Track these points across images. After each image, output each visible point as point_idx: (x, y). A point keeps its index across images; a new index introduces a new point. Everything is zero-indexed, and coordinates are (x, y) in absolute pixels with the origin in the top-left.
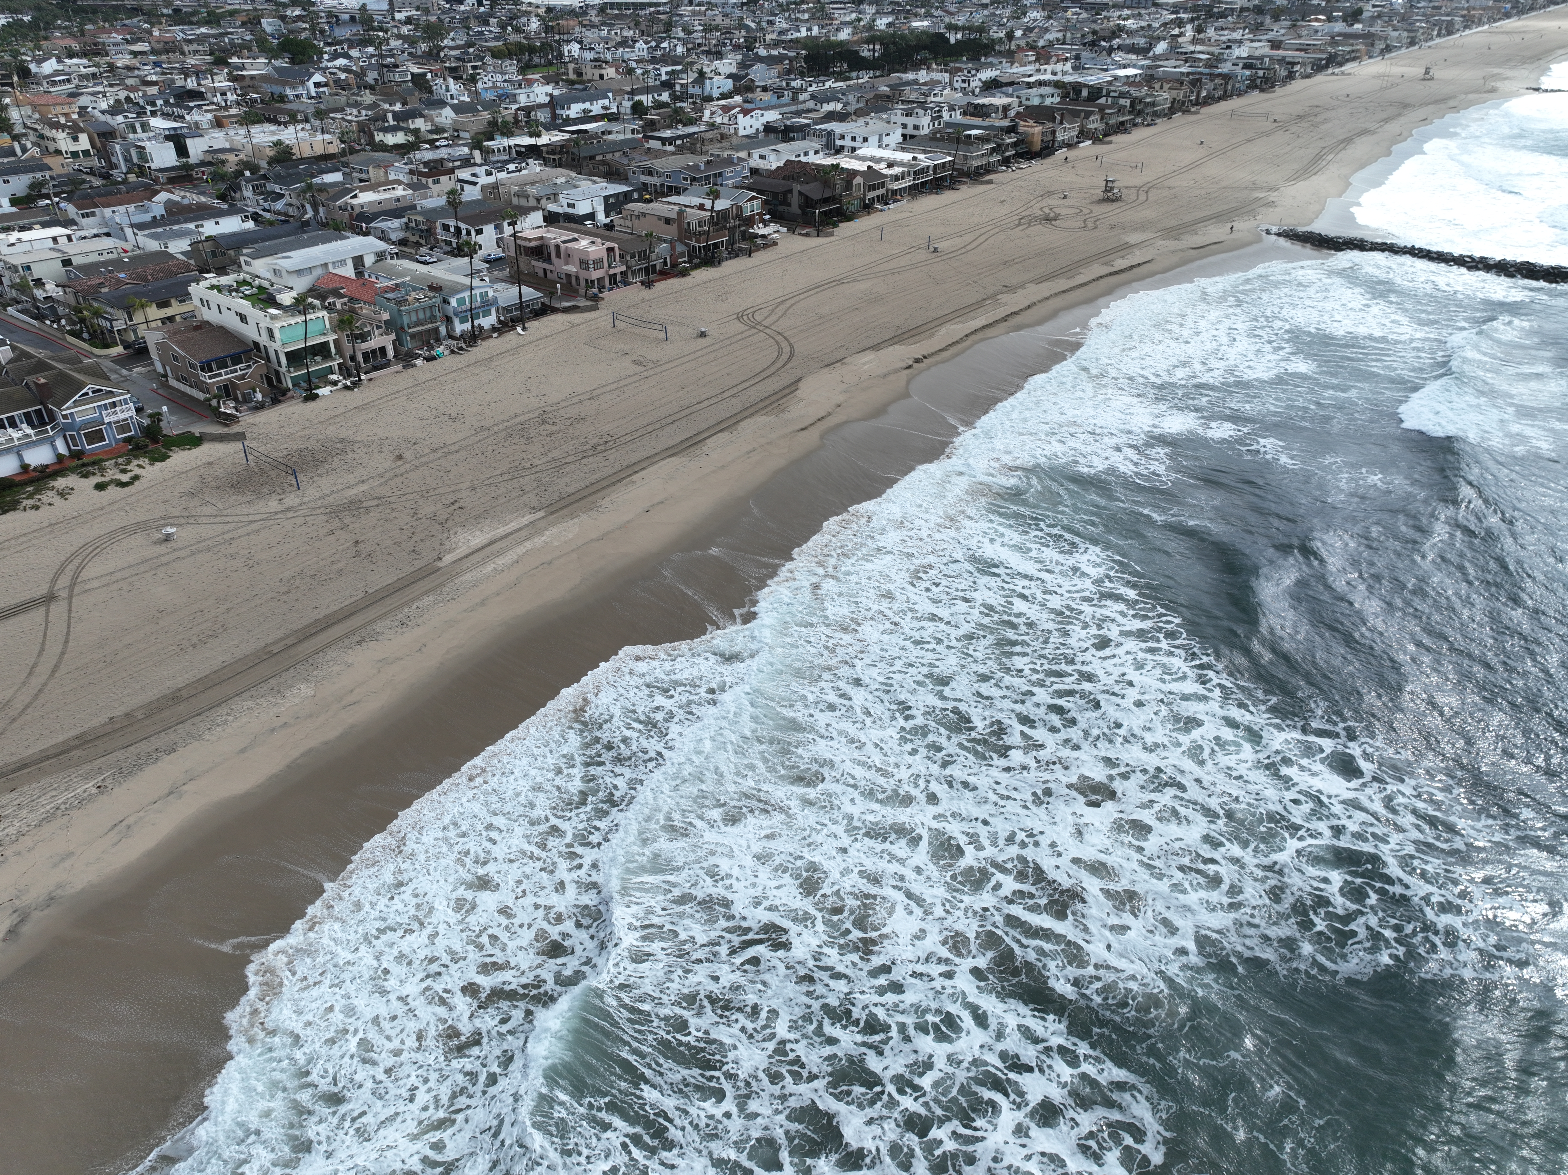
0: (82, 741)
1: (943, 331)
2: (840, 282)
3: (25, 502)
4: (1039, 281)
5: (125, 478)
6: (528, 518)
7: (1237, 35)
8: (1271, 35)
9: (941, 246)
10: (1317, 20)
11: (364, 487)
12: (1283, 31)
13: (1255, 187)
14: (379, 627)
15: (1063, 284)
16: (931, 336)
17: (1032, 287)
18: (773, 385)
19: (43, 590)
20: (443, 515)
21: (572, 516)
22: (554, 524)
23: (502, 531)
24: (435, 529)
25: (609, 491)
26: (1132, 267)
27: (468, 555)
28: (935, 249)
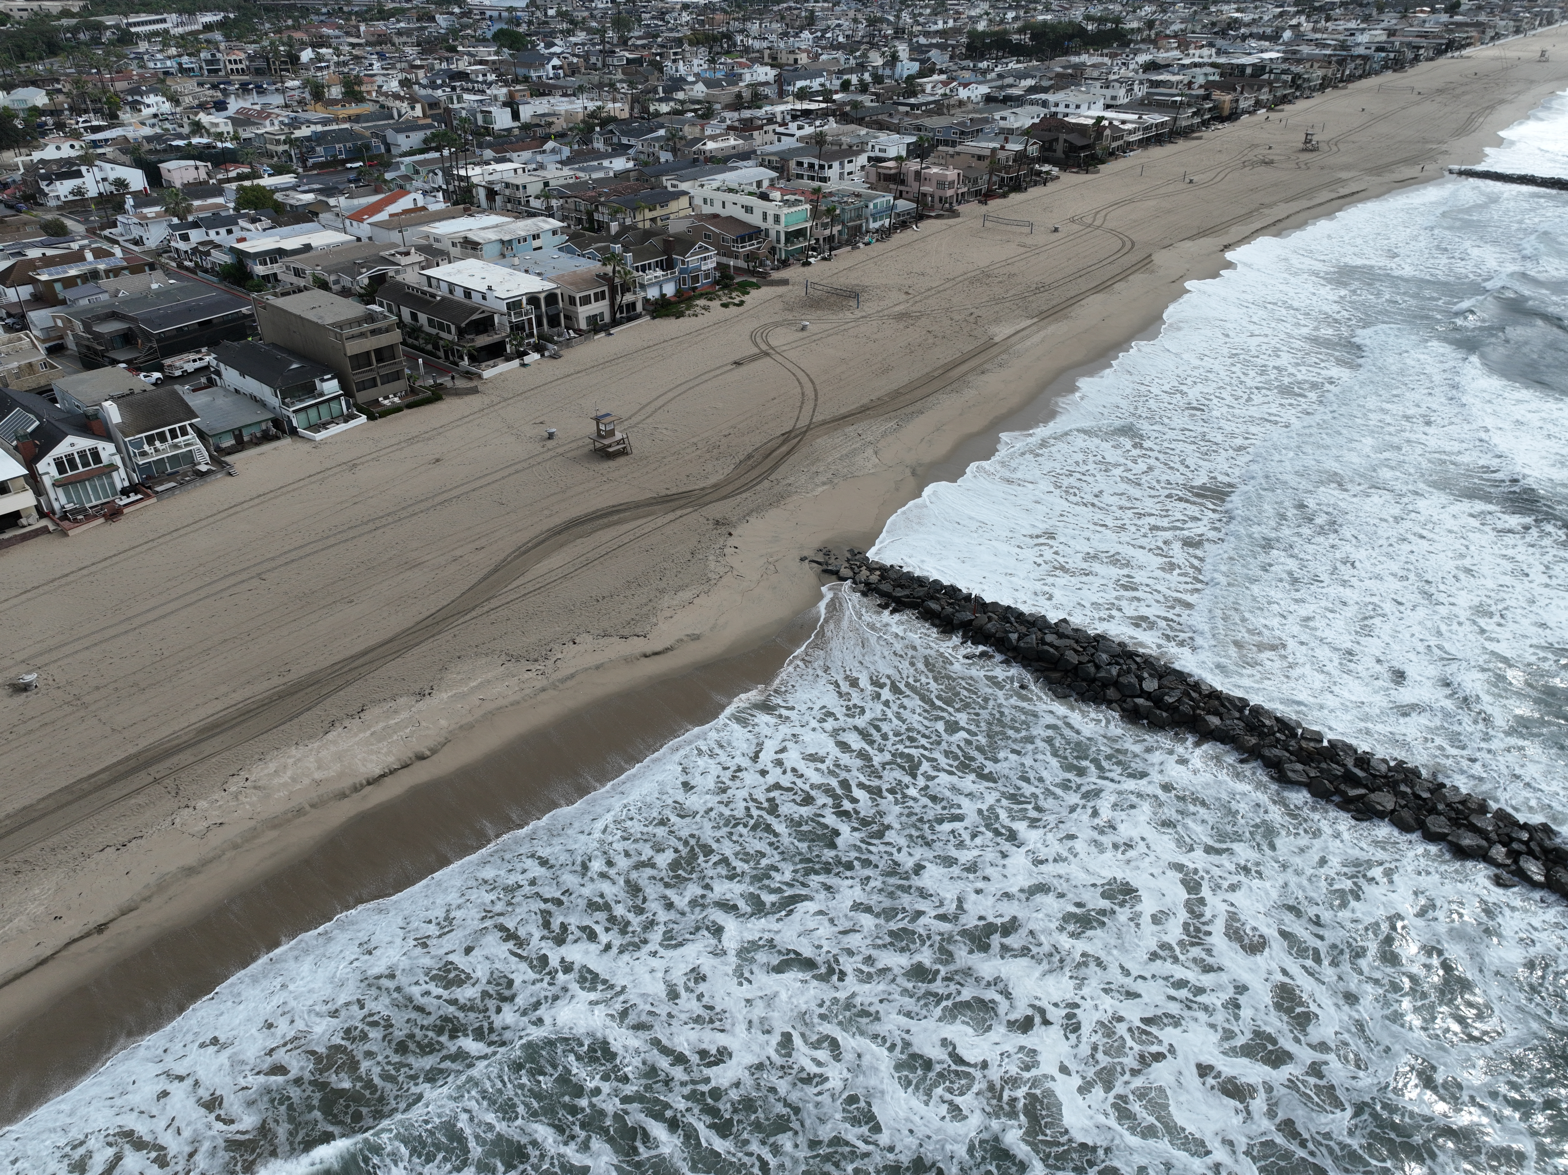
0: (866, 408)
2: (1131, 201)
3: (686, 312)
5: (736, 301)
7: (1352, 25)
8: (1383, 25)
9: (1195, 179)
10: (1422, 12)
11: (902, 307)
12: (1394, 21)
13: (1425, 141)
14: (986, 366)
15: (1305, 203)
19: (757, 349)
20: (971, 320)
21: (1057, 320)
22: (1049, 324)
24: (973, 326)
25: (1070, 309)
26: (1354, 193)
27: (1008, 337)
28: (1191, 181)
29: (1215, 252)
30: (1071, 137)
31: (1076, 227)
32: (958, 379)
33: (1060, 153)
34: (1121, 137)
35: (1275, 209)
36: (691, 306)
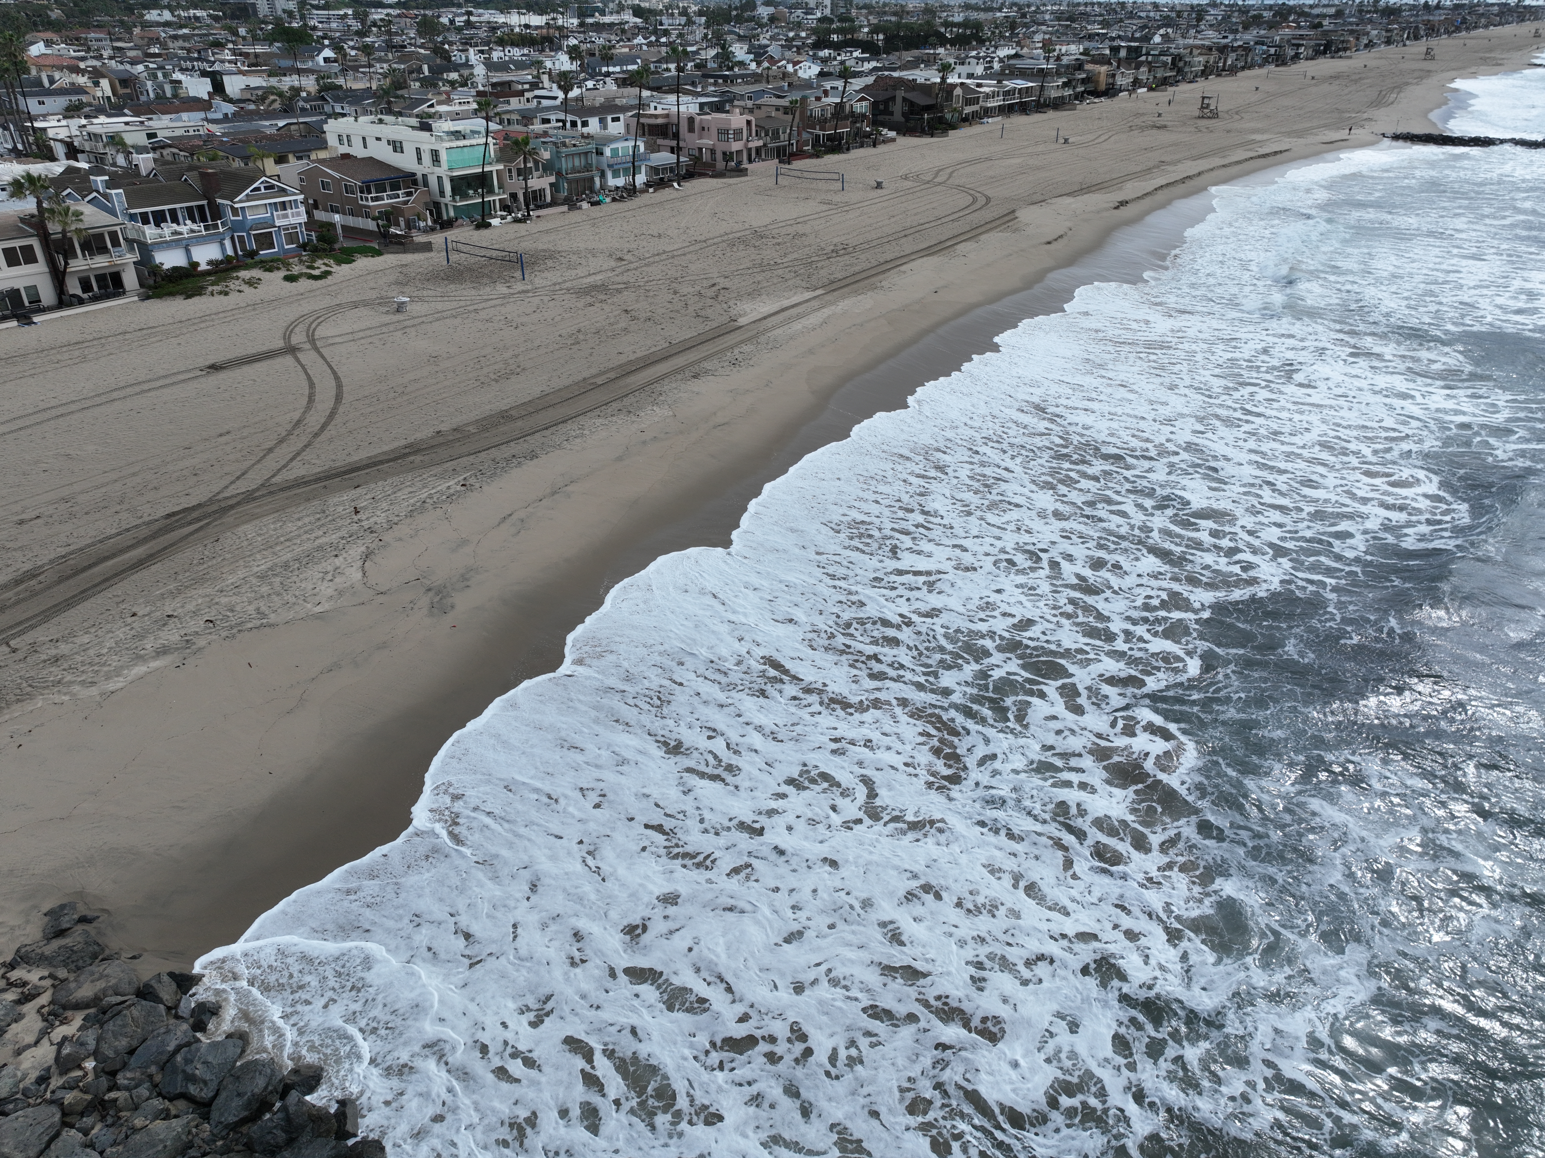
0: (414, 449)
1: (1129, 185)
2: (988, 159)
3: (210, 288)
4: (1194, 158)
5: (316, 272)
6: (808, 295)
9: (1073, 138)
11: (599, 277)
14: (706, 365)
15: (1218, 161)
16: (1120, 189)
17: (1189, 163)
18: (987, 214)
19: (280, 344)
20: (711, 292)
21: (857, 293)
22: (843, 297)
23: (786, 303)
24: (709, 302)
25: (881, 277)
26: (1276, 153)
27: (765, 318)
28: (1066, 141)
29: (1107, 210)
30: (911, 96)
31: (908, 184)
32: (642, 388)
33: (898, 117)
34: (976, 101)
35: (1180, 167)
36: (225, 279)
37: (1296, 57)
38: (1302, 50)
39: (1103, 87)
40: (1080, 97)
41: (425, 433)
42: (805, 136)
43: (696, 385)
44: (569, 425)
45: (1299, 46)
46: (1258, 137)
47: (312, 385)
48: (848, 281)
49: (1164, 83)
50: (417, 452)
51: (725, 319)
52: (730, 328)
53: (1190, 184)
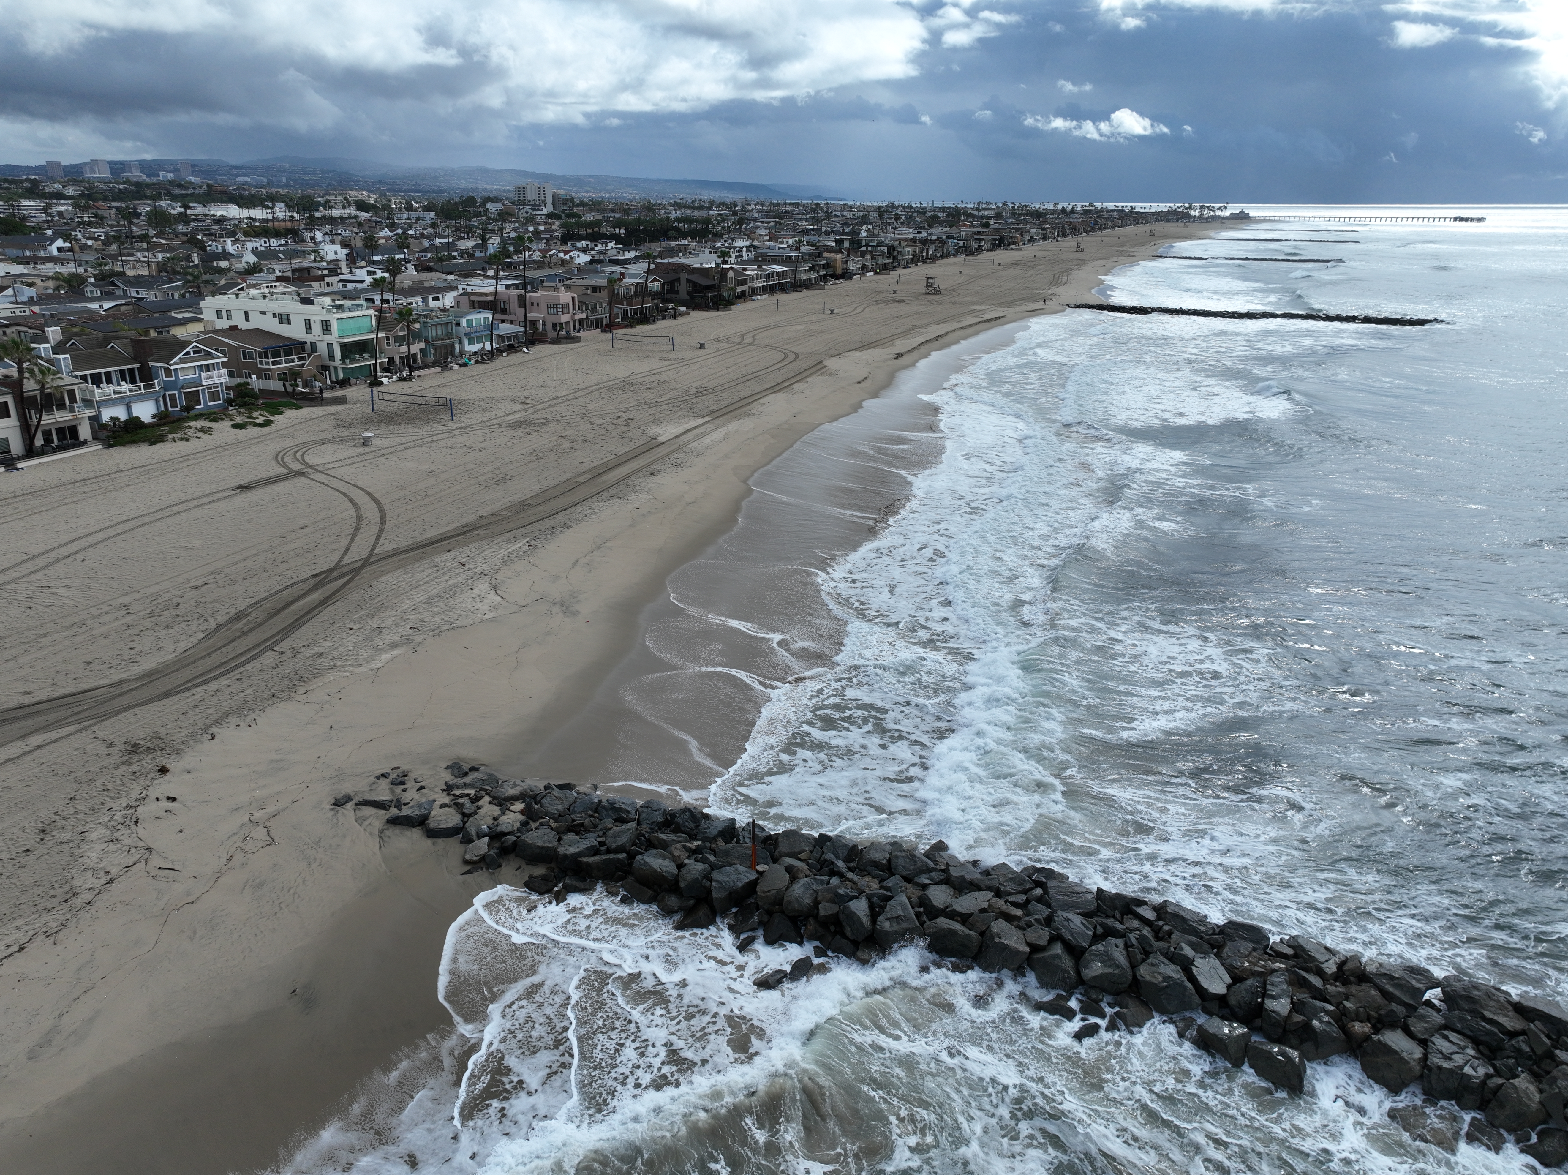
0: (470, 527)
2: (778, 326)
4: (938, 323)
5: (259, 421)
6: (700, 421)
9: (835, 311)
11: (517, 416)
13: (1032, 289)
14: (655, 467)
15: (955, 325)
18: (802, 364)
19: (283, 470)
20: (621, 422)
21: (736, 418)
22: (729, 421)
23: (687, 426)
24: (626, 428)
25: (748, 407)
26: (996, 319)
27: (678, 436)
28: (832, 312)
29: (890, 359)
30: (694, 278)
31: (724, 345)
32: (618, 483)
33: (683, 294)
34: (744, 282)
35: (929, 329)
36: (180, 428)
37: (979, 249)
38: (983, 243)
39: (839, 271)
40: (824, 278)
41: (470, 518)
42: (616, 310)
43: (657, 479)
44: (579, 508)
45: (980, 240)
46: (978, 307)
47: (345, 495)
48: (724, 411)
49: (884, 269)
50: (476, 528)
51: (645, 439)
52: (653, 444)
53: (942, 341)
